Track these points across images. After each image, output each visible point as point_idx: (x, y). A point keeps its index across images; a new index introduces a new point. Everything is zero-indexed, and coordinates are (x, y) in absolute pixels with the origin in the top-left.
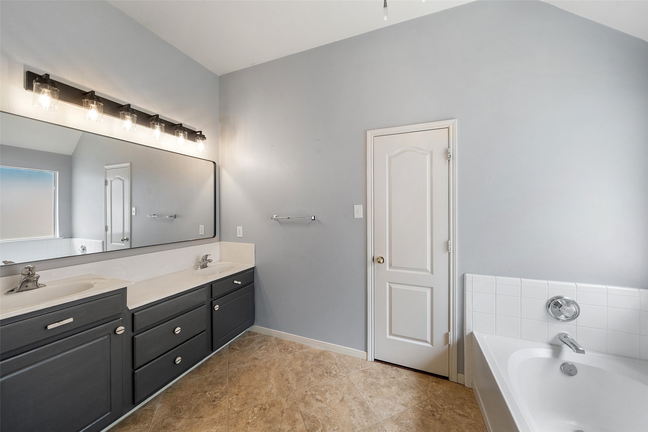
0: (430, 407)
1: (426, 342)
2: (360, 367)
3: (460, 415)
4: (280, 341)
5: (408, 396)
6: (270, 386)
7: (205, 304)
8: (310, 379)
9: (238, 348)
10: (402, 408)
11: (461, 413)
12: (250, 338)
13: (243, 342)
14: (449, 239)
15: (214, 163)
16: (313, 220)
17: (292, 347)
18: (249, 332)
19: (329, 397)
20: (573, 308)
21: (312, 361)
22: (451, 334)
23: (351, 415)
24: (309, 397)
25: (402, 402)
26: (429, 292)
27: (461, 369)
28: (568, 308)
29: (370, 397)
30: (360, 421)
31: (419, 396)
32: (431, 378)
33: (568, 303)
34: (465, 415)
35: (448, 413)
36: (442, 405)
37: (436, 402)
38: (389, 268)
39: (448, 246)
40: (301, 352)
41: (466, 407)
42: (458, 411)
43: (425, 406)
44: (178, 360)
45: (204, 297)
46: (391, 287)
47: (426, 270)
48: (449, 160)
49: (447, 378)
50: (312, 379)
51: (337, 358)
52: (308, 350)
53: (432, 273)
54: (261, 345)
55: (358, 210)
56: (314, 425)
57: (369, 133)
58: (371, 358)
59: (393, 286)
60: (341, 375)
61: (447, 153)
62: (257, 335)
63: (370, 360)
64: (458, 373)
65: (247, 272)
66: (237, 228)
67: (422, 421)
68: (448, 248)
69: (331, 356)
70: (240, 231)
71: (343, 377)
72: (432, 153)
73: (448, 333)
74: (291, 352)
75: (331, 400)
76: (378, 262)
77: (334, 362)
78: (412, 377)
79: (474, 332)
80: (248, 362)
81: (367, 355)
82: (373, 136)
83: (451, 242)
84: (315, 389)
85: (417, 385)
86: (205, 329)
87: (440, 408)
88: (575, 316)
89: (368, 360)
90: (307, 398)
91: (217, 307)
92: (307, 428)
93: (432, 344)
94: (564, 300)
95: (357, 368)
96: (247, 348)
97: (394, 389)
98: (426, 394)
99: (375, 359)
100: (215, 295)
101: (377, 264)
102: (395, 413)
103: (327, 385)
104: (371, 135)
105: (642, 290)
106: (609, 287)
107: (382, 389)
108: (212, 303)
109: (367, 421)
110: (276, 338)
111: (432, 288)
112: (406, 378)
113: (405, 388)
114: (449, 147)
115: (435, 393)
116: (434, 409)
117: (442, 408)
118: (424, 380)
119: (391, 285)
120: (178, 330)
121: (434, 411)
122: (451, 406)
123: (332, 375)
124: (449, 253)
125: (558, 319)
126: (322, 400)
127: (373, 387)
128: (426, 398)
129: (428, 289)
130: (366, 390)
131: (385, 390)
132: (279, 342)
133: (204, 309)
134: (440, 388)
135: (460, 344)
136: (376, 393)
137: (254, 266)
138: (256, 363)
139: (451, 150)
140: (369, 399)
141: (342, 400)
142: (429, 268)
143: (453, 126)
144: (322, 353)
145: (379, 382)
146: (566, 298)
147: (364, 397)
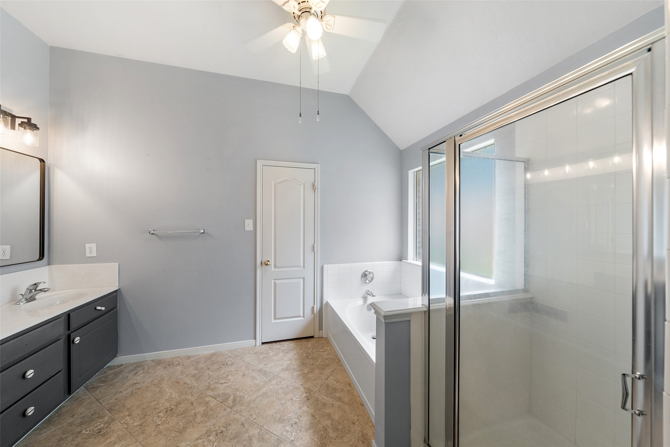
0: (305, 355)
1: (300, 316)
2: (252, 352)
3: (322, 352)
4: (161, 361)
5: (291, 355)
6: (167, 394)
7: (60, 338)
8: (209, 375)
9: (102, 385)
10: (288, 362)
11: (323, 350)
12: (115, 371)
13: (106, 377)
14: (315, 243)
15: (42, 161)
16: (202, 233)
17: (177, 361)
18: (108, 367)
19: (232, 378)
20: (371, 275)
21: (205, 363)
22: (315, 306)
23: (254, 380)
24: (213, 385)
25: (288, 359)
26: (302, 281)
27: (321, 328)
28: (370, 276)
29: (265, 365)
30: (262, 380)
31: (298, 352)
32: (303, 340)
33: (370, 273)
34: (325, 350)
35: (316, 353)
36: (312, 351)
37: (308, 351)
38: (274, 268)
39: (314, 248)
40: (190, 361)
41: (325, 347)
42: (321, 350)
43: (302, 355)
44: (31, 411)
45: (60, 330)
46: (276, 283)
47: (300, 266)
48: (315, 191)
49: (312, 337)
50: (211, 374)
51: (229, 353)
52: (197, 357)
53: (304, 267)
54: (135, 371)
55: (249, 225)
56: (226, 397)
57: (259, 162)
58: (259, 343)
59: (277, 281)
60: (237, 362)
61: (314, 185)
62: (123, 366)
63: (259, 345)
64: (319, 331)
65: (111, 296)
66: (85, 245)
67: (302, 363)
68: (314, 249)
69: (223, 353)
70: (91, 249)
71: (239, 363)
72: (304, 184)
73: (314, 306)
74: (178, 364)
75: (234, 379)
76: (266, 264)
77: (227, 356)
78: (291, 344)
79: (328, 301)
80: (126, 390)
81: (256, 342)
82: (262, 165)
83: (316, 245)
84: (217, 378)
85: (296, 347)
86: (62, 368)
87: (311, 353)
88: (372, 278)
89: (257, 345)
90: (212, 386)
91: (77, 340)
92: (221, 401)
93: (304, 317)
94: (368, 272)
95: (249, 353)
96: (117, 380)
97: (281, 355)
98: (302, 349)
99: (262, 343)
100: (73, 326)
101: (264, 266)
102: (285, 366)
103: (227, 372)
104: (260, 163)
105: (394, 262)
106: (384, 262)
107: (272, 358)
108: (69, 336)
109: (266, 378)
110: (153, 361)
111: (304, 278)
112: (287, 346)
113: (288, 351)
114: (315, 182)
115: (307, 347)
116: (308, 355)
117: (312, 352)
118: (299, 343)
119: (275, 281)
120: (30, 373)
121: (308, 356)
122: (317, 350)
123: (228, 365)
124: (315, 252)
125: (366, 283)
126: (227, 382)
127: (265, 359)
128: (302, 351)
129: (301, 279)
130: (260, 363)
131: (275, 358)
132: (158, 362)
133: (61, 345)
134: (310, 344)
135: (321, 311)
136: (268, 361)
137: (118, 288)
138: (139, 386)
139: (316, 184)
140: (264, 366)
141: (244, 375)
142: (302, 265)
143: (317, 168)
144: (213, 355)
145: (269, 355)
146: (369, 271)
147: (260, 367)
